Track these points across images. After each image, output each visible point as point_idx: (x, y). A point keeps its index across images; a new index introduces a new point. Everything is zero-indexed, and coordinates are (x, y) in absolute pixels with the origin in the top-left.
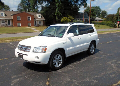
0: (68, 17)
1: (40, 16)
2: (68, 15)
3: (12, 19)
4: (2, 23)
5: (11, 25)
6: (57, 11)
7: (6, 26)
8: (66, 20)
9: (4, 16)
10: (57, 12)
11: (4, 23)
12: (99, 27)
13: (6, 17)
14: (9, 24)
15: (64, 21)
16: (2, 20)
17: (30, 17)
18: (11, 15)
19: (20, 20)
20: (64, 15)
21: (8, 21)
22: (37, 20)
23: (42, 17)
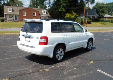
0: (72, 13)
1: (46, 12)
2: (72, 12)
3: (19, 14)
4: (9, 18)
5: (17, 20)
6: (61, 7)
7: (13, 21)
8: (70, 16)
9: (11, 11)
10: (62, 9)
11: (11, 18)
12: (106, 25)
13: (13, 12)
14: (16, 19)
15: (67, 18)
16: (9, 15)
17: (35, 12)
18: (18, 11)
19: (26, 15)
20: (68, 11)
21: (14, 17)
22: (42, 16)
23: (47, 13)
